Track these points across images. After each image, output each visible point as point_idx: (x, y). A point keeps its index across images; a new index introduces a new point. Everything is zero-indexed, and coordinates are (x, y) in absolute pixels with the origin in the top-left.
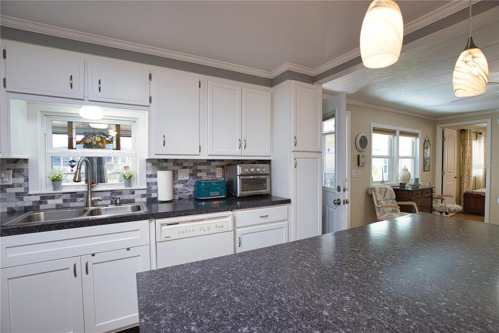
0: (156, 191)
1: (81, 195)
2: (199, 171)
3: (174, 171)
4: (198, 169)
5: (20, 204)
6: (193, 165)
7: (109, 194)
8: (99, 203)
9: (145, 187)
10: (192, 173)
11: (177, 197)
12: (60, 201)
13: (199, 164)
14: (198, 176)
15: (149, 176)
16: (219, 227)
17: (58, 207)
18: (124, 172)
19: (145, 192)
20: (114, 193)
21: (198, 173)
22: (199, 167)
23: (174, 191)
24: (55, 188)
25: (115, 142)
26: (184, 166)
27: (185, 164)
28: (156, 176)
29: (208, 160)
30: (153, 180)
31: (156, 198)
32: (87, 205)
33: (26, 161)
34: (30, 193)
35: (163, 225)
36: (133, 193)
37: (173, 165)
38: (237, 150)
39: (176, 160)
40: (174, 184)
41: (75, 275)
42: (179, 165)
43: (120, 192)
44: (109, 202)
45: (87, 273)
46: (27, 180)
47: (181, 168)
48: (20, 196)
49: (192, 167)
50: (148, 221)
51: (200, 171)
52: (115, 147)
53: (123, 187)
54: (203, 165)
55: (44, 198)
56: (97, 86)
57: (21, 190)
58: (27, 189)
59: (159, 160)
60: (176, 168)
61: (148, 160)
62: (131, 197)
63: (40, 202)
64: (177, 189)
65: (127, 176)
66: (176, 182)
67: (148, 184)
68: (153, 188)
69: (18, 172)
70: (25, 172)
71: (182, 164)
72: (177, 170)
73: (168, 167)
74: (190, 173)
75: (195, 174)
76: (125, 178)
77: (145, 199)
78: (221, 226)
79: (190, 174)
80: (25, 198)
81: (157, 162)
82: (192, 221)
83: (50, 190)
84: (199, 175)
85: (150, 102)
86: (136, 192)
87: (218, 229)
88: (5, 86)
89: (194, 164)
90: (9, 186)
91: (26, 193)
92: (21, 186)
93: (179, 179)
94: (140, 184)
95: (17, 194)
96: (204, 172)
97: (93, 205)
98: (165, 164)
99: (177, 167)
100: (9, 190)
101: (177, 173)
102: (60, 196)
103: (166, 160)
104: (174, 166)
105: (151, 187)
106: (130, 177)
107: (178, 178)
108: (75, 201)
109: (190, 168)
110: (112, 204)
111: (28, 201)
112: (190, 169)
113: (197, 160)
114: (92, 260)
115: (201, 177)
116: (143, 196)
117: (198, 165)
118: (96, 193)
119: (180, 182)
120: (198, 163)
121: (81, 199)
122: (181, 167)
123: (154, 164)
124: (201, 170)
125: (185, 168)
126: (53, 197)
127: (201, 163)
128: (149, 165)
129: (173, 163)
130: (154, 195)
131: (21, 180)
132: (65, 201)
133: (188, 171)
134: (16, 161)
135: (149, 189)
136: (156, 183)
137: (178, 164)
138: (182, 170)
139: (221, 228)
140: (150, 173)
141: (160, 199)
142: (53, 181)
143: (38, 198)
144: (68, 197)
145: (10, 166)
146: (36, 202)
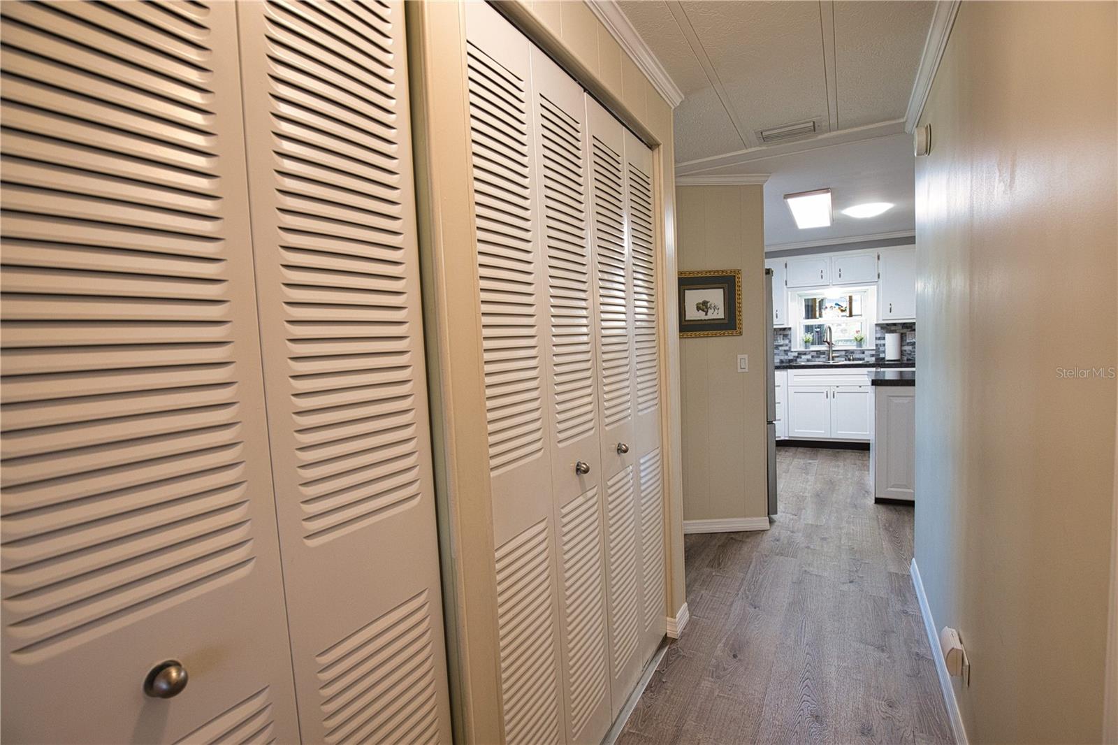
0: (884, 352)
1: (823, 353)
3: (902, 334)
5: (786, 357)
7: (843, 353)
8: (836, 359)
9: (874, 348)
11: (905, 358)
12: (809, 357)
15: (879, 339)
17: (808, 360)
18: (856, 335)
19: (874, 352)
23: (902, 353)
24: (806, 348)
25: (848, 310)
26: (914, 328)
28: (884, 339)
30: (882, 342)
31: (884, 358)
32: (829, 360)
33: (790, 329)
34: (792, 350)
36: (863, 353)
39: (904, 323)
40: (902, 346)
41: (827, 397)
42: (908, 328)
43: (852, 352)
44: (843, 359)
45: (834, 397)
46: (790, 342)
48: (786, 352)
52: (848, 315)
53: (855, 348)
55: (800, 354)
56: (838, 273)
57: (787, 348)
58: (790, 347)
59: (887, 324)
60: (905, 331)
61: (876, 325)
62: (862, 356)
63: (797, 357)
64: (905, 351)
65: (859, 339)
66: (904, 343)
67: (877, 345)
68: (882, 349)
69: (785, 336)
70: (789, 337)
72: (906, 333)
73: (896, 330)
76: (857, 340)
77: (874, 359)
80: (789, 354)
81: (885, 326)
83: (802, 349)
85: (879, 277)
86: (866, 352)
88: (786, 284)
90: (781, 346)
91: (789, 350)
92: (787, 345)
93: (908, 341)
94: (870, 345)
95: (785, 351)
97: (833, 360)
98: (893, 328)
100: (780, 348)
101: (905, 335)
102: (809, 353)
103: (895, 324)
104: (902, 329)
105: (879, 349)
106: (861, 340)
108: (819, 357)
110: (846, 360)
111: (791, 356)
114: (838, 390)
116: (872, 356)
119: (908, 344)
121: (824, 356)
122: (910, 330)
123: (882, 328)
126: (805, 354)
128: (878, 328)
129: (901, 327)
130: (882, 355)
131: (787, 342)
132: (812, 357)
134: (784, 329)
135: (877, 350)
136: (884, 345)
138: (912, 332)
140: (879, 335)
141: (887, 358)
142: (806, 342)
143: (796, 354)
144: (814, 354)
145: (781, 332)
146: (794, 357)
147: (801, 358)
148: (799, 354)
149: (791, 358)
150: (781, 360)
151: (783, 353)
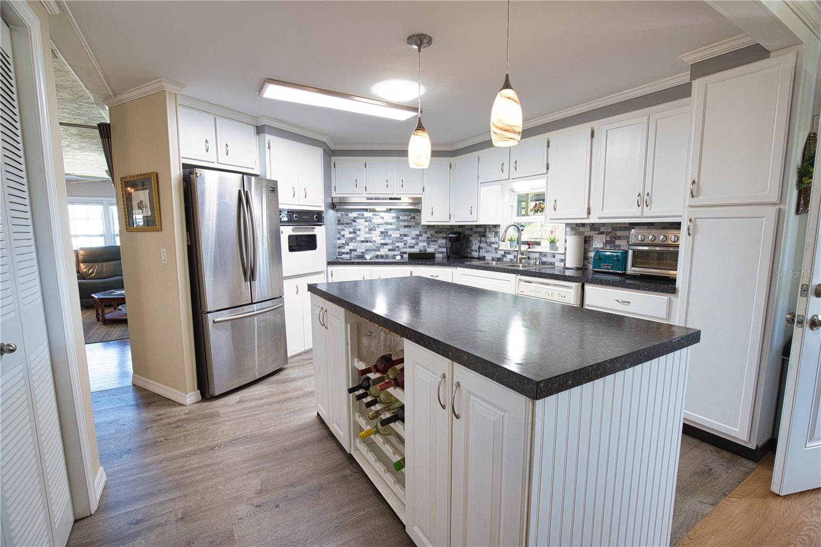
2: (617, 238)
3: (586, 237)
4: (617, 235)
6: (610, 230)
7: (537, 255)
9: (563, 252)
10: (609, 239)
12: (512, 257)
13: (618, 229)
14: (616, 244)
16: (562, 296)
19: (563, 257)
20: (541, 255)
21: (616, 241)
22: (619, 233)
24: (511, 246)
26: (601, 231)
27: (602, 229)
29: (630, 223)
33: (499, 226)
34: (500, 249)
35: (520, 280)
36: (554, 257)
37: (589, 230)
38: (635, 210)
39: (593, 224)
40: (589, 251)
42: (595, 231)
43: (546, 255)
46: (499, 239)
47: (598, 234)
48: (496, 249)
49: (610, 232)
50: (515, 275)
51: (619, 238)
53: (549, 250)
54: (624, 230)
57: (496, 246)
58: (499, 246)
59: (577, 225)
60: (592, 233)
61: (567, 225)
62: (553, 260)
63: (504, 256)
65: (552, 241)
66: (587, 249)
69: (496, 234)
70: (498, 234)
71: (599, 229)
72: (593, 236)
73: (584, 232)
74: (607, 239)
75: (612, 241)
77: (562, 267)
78: (563, 296)
79: (606, 241)
80: (499, 252)
81: (575, 226)
82: (542, 283)
83: (508, 248)
84: (618, 242)
86: (556, 256)
87: (560, 297)
89: (613, 229)
90: (493, 243)
91: (498, 248)
92: (497, 243)
93: (594, 246)
96: (624, 239)
98: (581, 229)
99: (594, 232)
100: (492, 246)
101: (593, 239)
102: (512, 253)
103: (583, 225)
104: (591, 231)
106: (554, 241)
107: (592, 245)
109: (608, 233)
111: (499, 254)
112: (607, 235)
113: (617, 224)
115: (620, 246)
116: (562, 261)
117: (616, 230)
118: (531, 253)
120: (618, 227)
122: (597, 232)
123: (572, 229)
124: (621, 236)
125: (602, 233)
126: (509, 253)
127: (621, 227)
128: (568, 229)
129: (589, 228)
131: (497, 239)
133: (604, 238)
134: (496, 226)
137: (594, 228)
138: (598, 235)
139: (563, 298)
142: (510, 241)
143: (503, 253)
145: (494, 229)
146: (502, 255)
147: (506, 257)
148: (505, 253)
149: (499, 256)
150: (493, 258)
151: (494, 251)
